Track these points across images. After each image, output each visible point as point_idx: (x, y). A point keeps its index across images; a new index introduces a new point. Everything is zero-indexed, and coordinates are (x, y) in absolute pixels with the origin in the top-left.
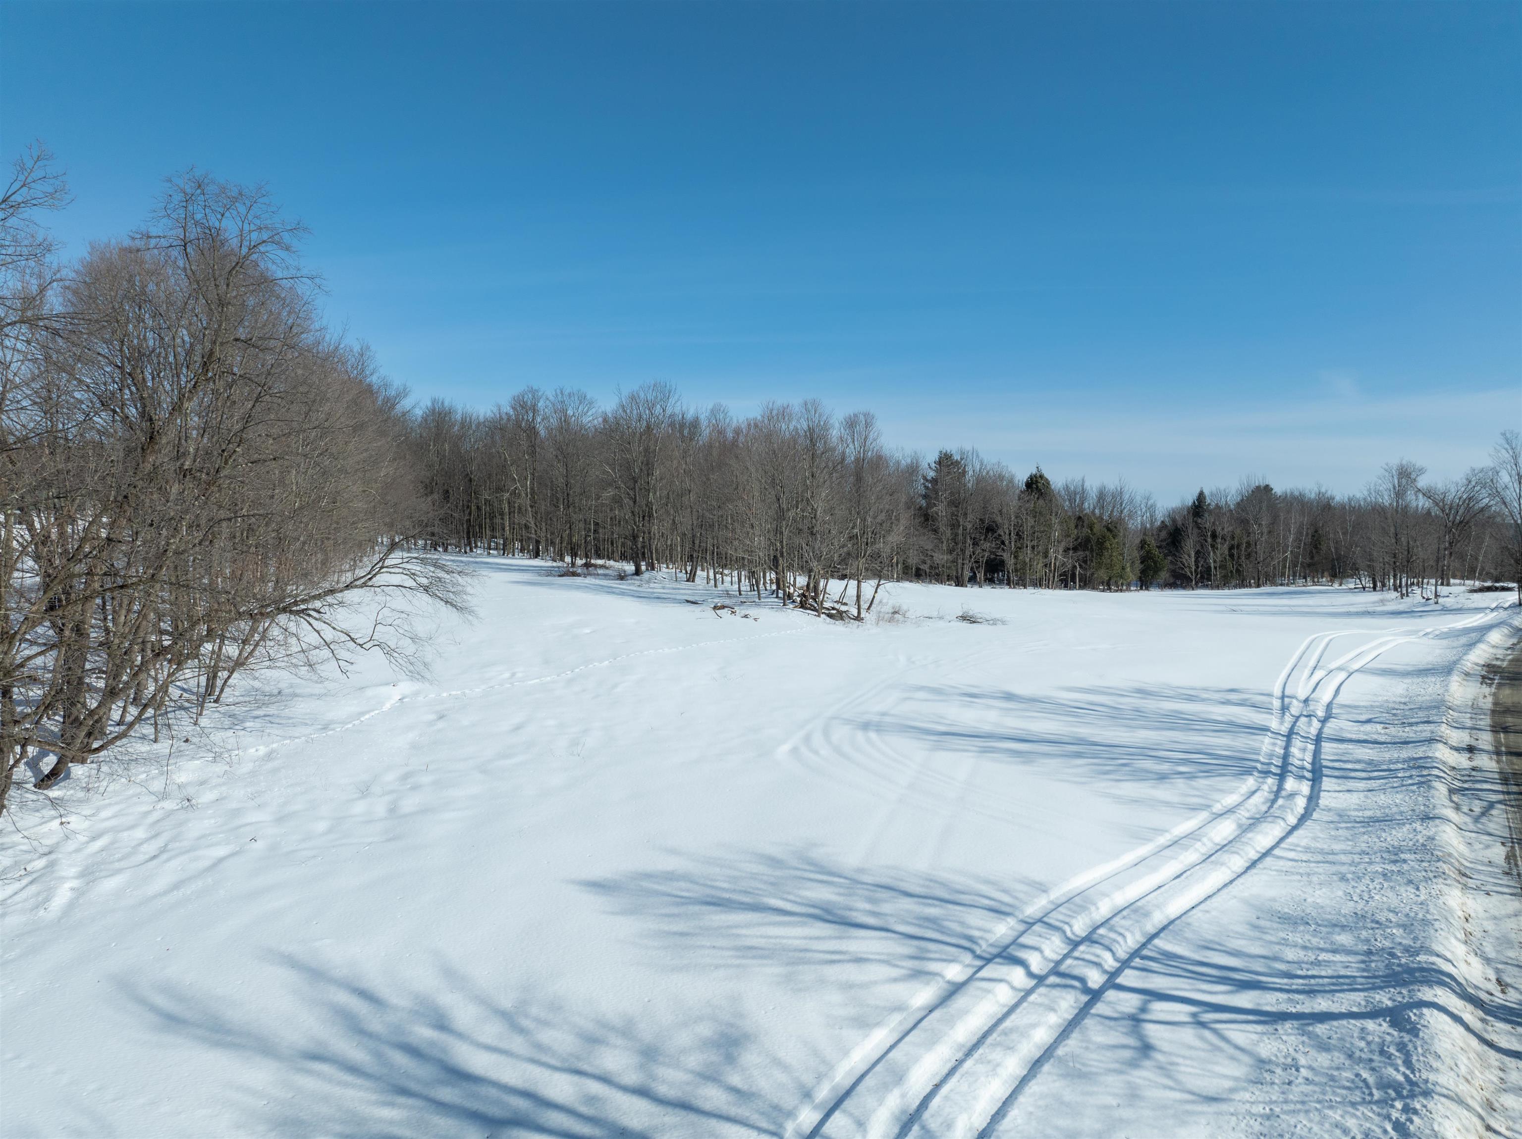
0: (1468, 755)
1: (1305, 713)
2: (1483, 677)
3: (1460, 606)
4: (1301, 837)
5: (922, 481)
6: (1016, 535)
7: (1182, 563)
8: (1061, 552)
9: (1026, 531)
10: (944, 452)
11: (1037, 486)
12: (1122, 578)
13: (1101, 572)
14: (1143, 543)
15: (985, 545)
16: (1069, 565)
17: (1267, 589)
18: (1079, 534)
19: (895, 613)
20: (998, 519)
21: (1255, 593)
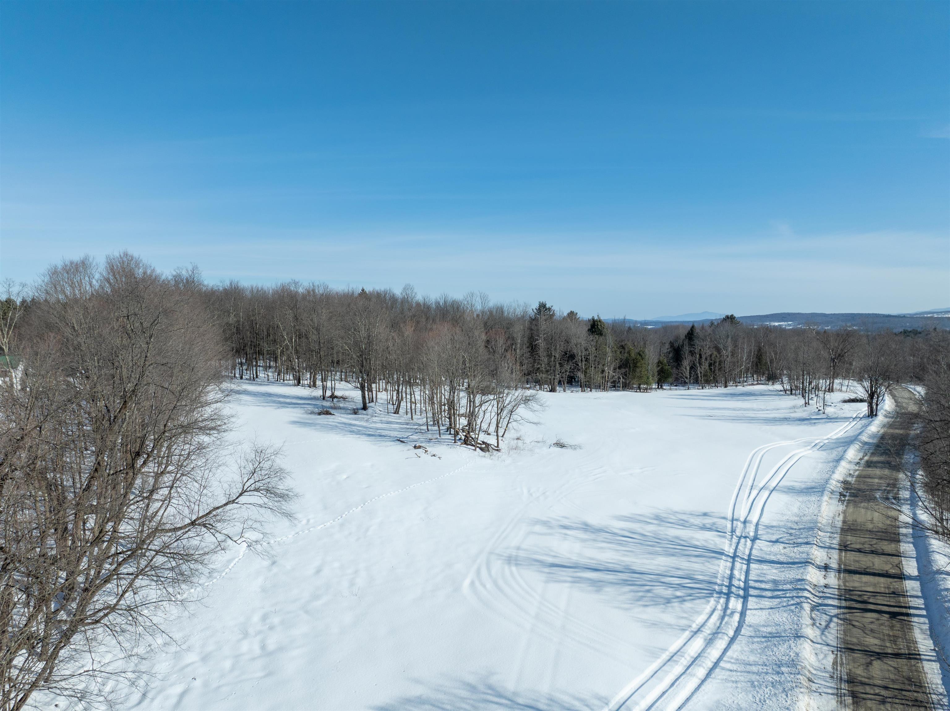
0: (824, 573)
1: (743, 535)
2: (841, 494)
3: (836, 416)
4: (735, 652)
6: (585, 361)
7: (682, 374)
8: (612, 369)
9: (591, 358)
10: (541, 302)
11: (598, 327)
12: (647, 384)
13: (634, 381)
14: (660, 363)
15: (567, 367)
16: (616, 377)
17: (731, 389)
18: (623, 357)
19: (518, 439)
20: (575, 351)
21: (724, 394)
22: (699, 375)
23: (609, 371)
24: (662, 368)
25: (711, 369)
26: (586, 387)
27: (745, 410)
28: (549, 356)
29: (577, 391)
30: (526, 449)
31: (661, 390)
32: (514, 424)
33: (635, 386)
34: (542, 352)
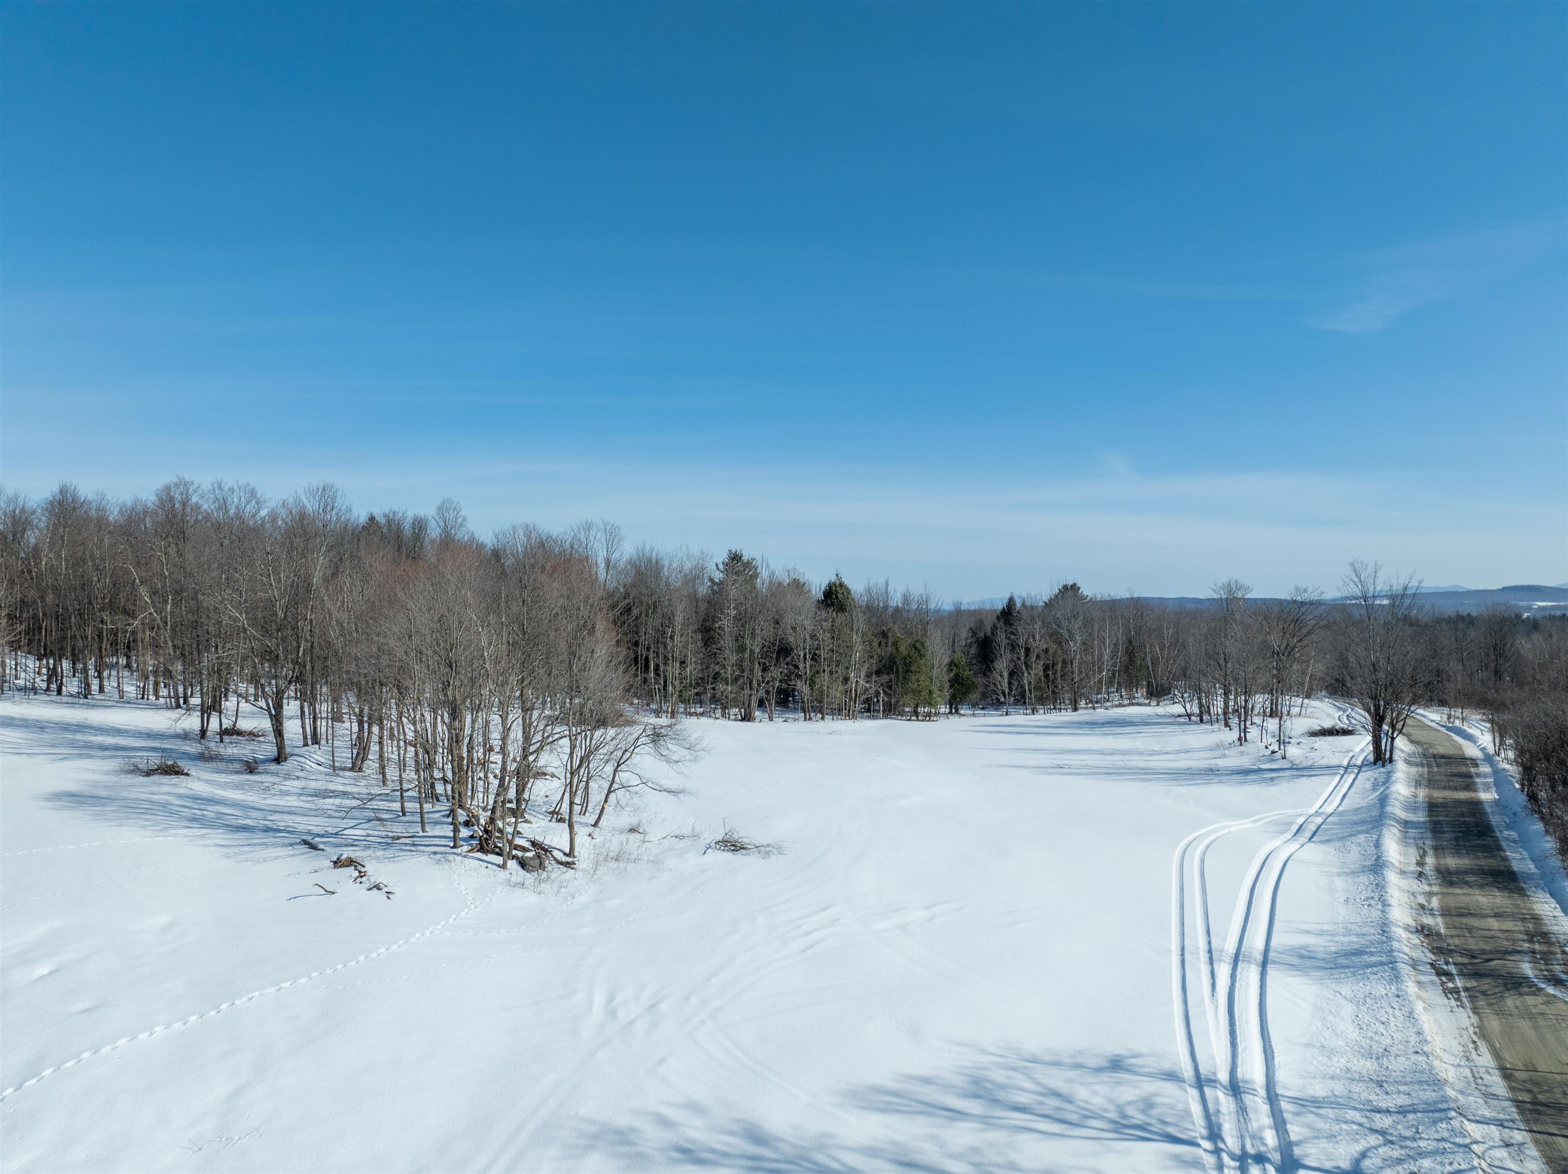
1: (1250, 1149)
3: (1310, 763)
5: (709, 584)
6: (812, 659)
7: (995, 684)
8: (863, 675)
9: (823, 654)
10: (734, 551)
11: (837, 598)
12: (930, 704)
13: (907, 699)
14: (952, 664)
15: (776, 673)
16: (872, 691)
17: (1083, 714)
18: (883, 654)
19: (633, 830)
20: (791, 639)
21: (1074, 723)
22: (1027, 688)
23: (859, 680)
24: (957, 675)
25: (1047, 676)
26: (815, 711)
27: (1123, 753)
28: (741, 649)
29: (795, 720)
30: (645, 857)
31: (957, 717)
32: (620, 793)
33: (907, 710)
34: (727, 642)
